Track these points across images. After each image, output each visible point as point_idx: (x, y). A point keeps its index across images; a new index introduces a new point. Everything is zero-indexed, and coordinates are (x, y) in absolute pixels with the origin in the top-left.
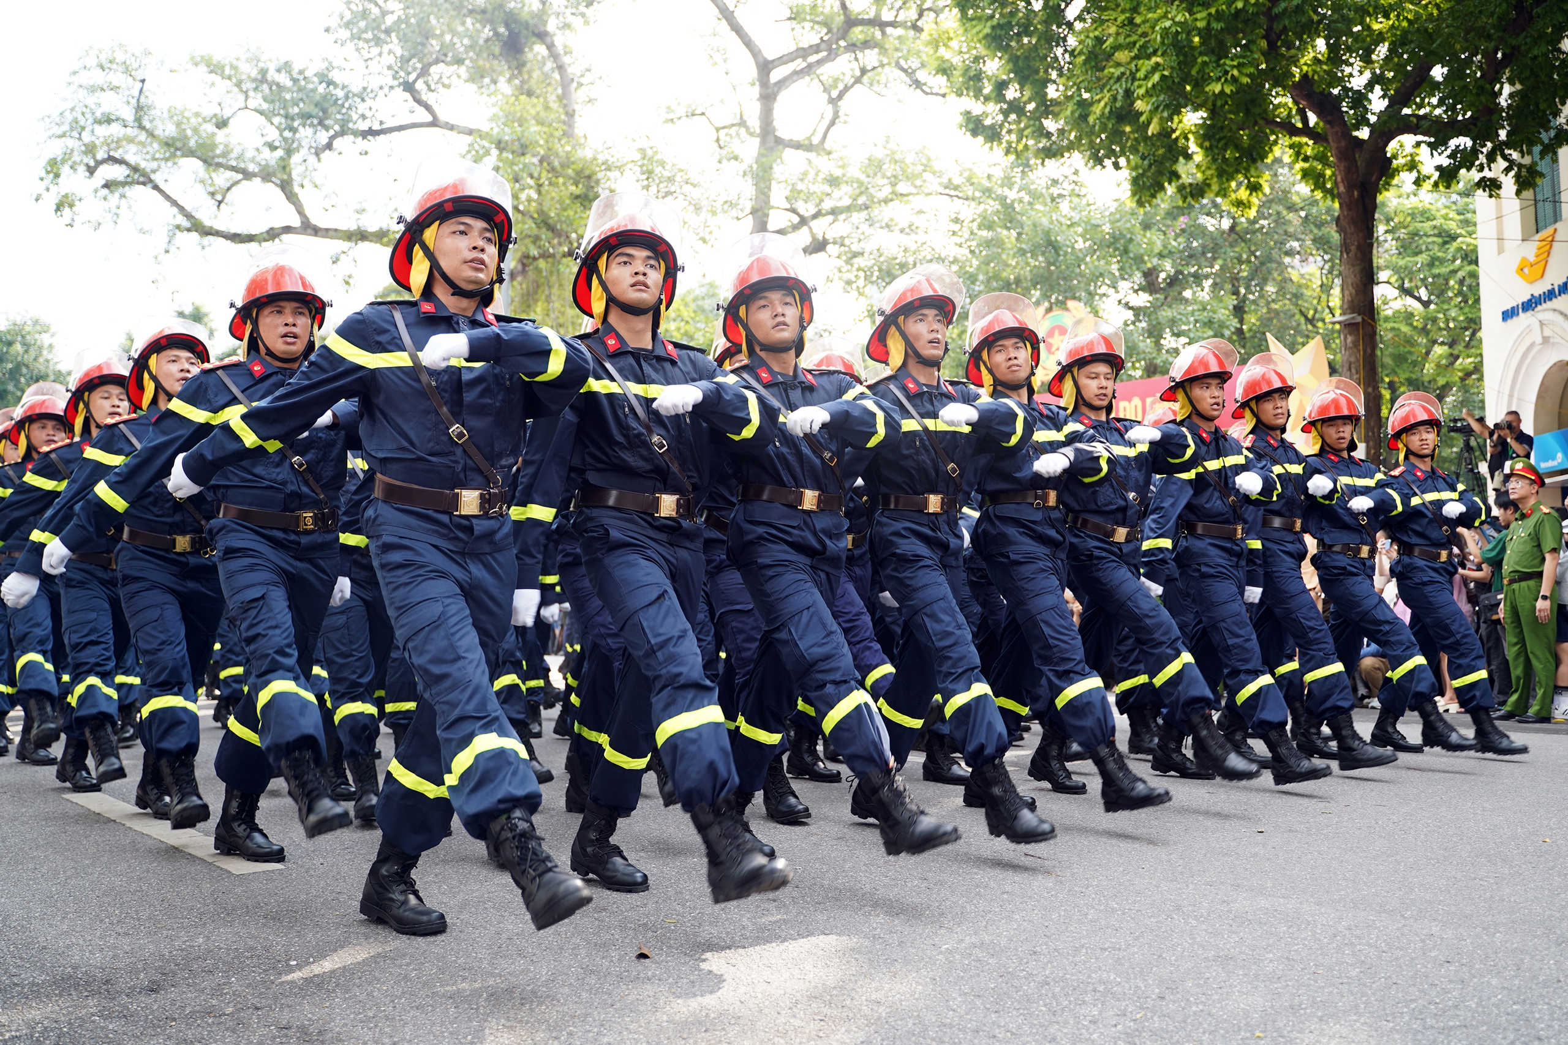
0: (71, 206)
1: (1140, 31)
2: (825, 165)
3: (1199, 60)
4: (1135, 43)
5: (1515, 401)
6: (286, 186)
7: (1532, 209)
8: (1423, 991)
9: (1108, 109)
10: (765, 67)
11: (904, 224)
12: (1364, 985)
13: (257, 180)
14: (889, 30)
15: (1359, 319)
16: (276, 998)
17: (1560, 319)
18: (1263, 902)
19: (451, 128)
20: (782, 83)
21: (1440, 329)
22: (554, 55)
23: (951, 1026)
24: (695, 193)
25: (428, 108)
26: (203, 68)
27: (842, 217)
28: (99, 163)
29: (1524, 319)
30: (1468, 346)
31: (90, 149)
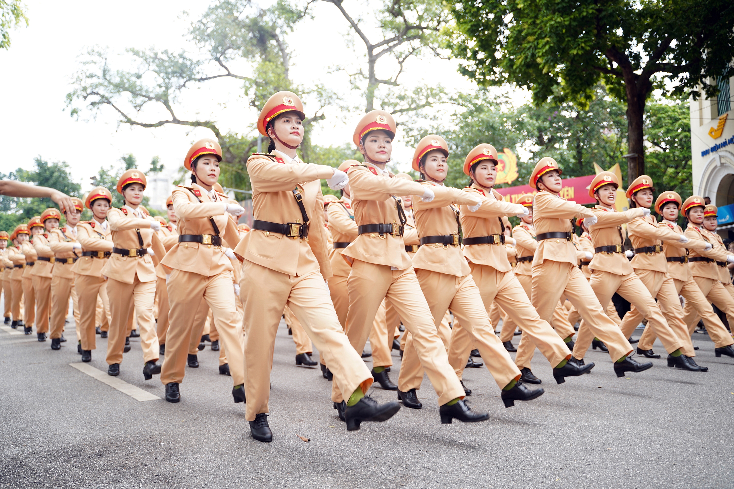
0: (77, 113)
1: (539, 27)
2: (396, 91)
3: (566, 39)
4: (536, 32)
5: (707, 192)
6: (166, 103)
7: (716, 105)
8: (688, 469)
9: (523, 63)
10: (371, 48)
11: (431, 116)
12: (659, 465)
13: (154, 101)
14: (424, 30)
15: (636, 155)
16: (154, 461)
17: (729, 155)
18: (605, 422)
19: (236, 77)
20: (378, 55)
21: (671, 161)
22: (279, 45)
23: (463, 481)
24: (341, 103)
25: (226, 68)
26: (131, 53)
27: (405, 113)
28: (88, 95)
29: (712, 155)
30: (684, 168)
31: (85, 89)
